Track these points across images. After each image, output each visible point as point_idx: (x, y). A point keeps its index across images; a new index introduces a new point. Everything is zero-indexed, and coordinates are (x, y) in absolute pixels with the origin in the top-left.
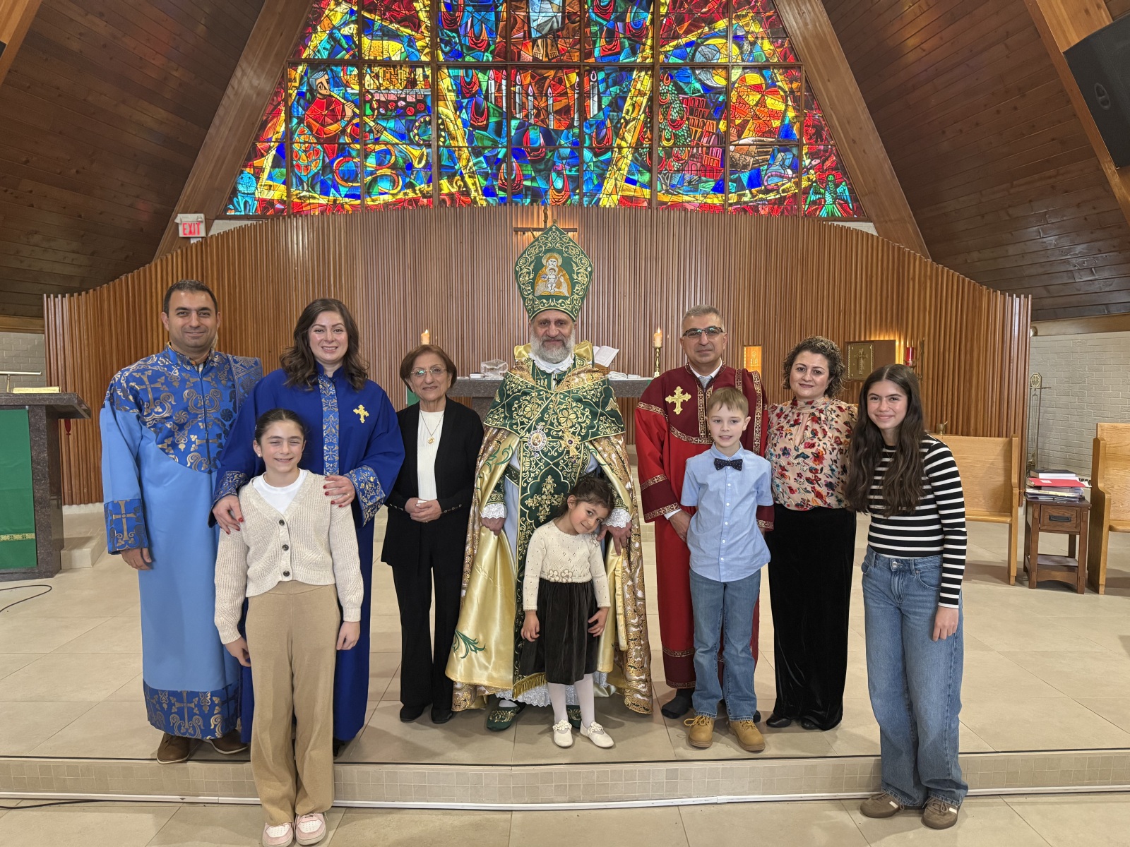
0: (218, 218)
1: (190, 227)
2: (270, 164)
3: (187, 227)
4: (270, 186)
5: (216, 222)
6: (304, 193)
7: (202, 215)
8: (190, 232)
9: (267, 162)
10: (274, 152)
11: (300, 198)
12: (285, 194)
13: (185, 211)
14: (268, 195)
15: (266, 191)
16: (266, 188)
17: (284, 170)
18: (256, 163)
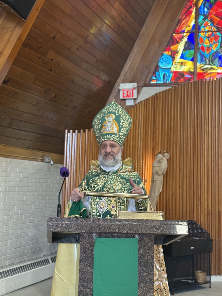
0: (145, 85)
1: (127, 92)
2: (183, 48)
3: (125, 92)
4: (182, 63)
5: (144, 88)
6: (207, 66)
7: (136, 84)
8: (127, 96)
9: (181, 47)
10: (185, 39)
11: (203, 70)
12: (193, 67)
13: (124, 82)
14: (180, 69)
15: (179, 67)
16: (179, 64)
17: (192, 51)
18: (173, 47)
